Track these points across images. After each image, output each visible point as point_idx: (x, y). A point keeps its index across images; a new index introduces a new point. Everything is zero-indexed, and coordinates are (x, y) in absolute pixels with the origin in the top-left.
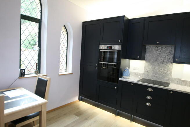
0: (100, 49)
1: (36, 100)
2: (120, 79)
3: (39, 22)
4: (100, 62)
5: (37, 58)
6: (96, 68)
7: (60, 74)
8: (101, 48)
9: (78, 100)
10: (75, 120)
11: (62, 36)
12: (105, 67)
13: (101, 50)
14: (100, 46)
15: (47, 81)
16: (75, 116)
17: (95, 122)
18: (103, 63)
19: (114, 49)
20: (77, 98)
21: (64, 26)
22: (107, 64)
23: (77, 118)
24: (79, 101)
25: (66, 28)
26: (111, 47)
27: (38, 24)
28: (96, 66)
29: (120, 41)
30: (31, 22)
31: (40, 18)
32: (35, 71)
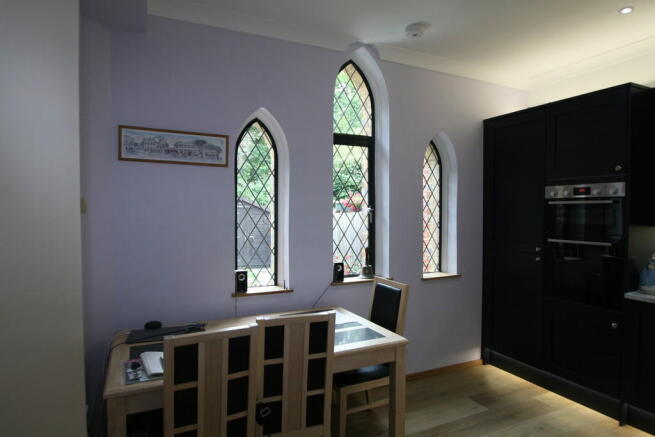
0: (547, 197)
1: (381, 336)
2: (630, 295)
3: (368, 142)
4: (550, 240)
5: (366, 233)
6: (537, 259)
7: (425, 276)
8: (552, 194)
9: (481, 361)
10: (474, 412)
11: (426, 172)
12: (575, 256)
13: (550, 203)
14: (547, 188)
15: (400, 292)
16: (473, 402)
17: (541, 428)
18: (565, 244)
19: (598, 193)
20: (476, 355)
21: (432, 143)
22: (580, 245)
23: (482, 409)
24: (484, 364)
25: (435, 148)
26: (588, 191)
27: (366, 150)
28: (537, 254)
29: (619, 168)
30: (351, 147)
31: (370, 135)
32: (364, 269)
